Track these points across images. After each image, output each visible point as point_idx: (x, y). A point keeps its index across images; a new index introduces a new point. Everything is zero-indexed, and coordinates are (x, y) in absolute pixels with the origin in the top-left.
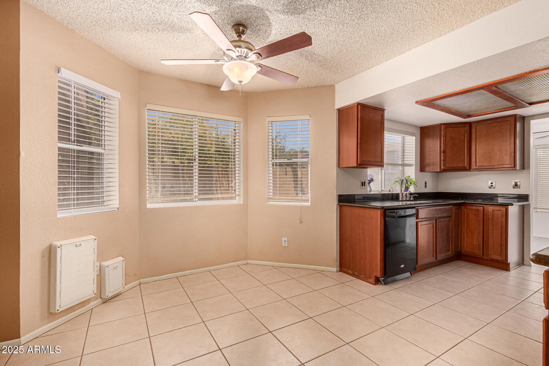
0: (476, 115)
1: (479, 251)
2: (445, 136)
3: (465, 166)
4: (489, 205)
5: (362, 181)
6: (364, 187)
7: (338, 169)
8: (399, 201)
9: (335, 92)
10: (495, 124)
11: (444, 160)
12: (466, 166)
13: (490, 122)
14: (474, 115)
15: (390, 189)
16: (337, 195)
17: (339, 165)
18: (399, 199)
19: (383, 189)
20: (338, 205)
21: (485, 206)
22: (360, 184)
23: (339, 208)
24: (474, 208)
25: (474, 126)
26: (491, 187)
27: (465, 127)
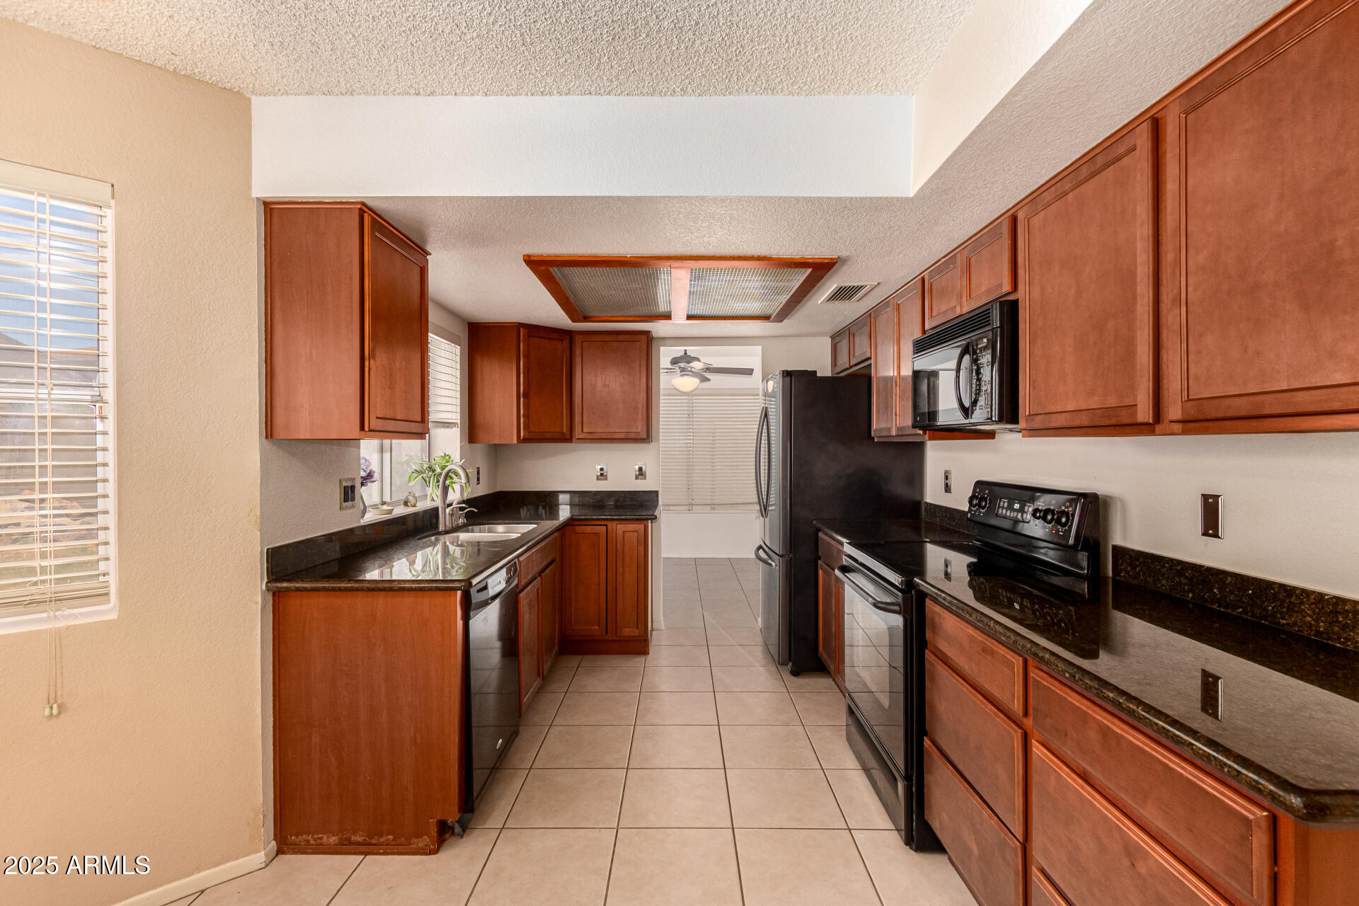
0: (598, 319)
1: (599, 625)
2: (527, 356)
3: (563, 433)
4: (617, 522)
5: (345, 484)
6: (349, 504)
7: (266, 443)
8: (440, 533)
9: (250, 127)
10: (615, 344)
11: (527, 416)
12: (565, 431)
13: (608, 338)
14: (594, 319)
15: (407, 498)
16: (261, 552)
17: (269, 431)
18: (437, 527)
19: (387, 498)
20: (268, 589)
21: (610, 524)
22: (337, 494)
23: (271, 602)
24: (589, 529)
25: (578, 339)
26: (602, 476)
27: (562, 340)
